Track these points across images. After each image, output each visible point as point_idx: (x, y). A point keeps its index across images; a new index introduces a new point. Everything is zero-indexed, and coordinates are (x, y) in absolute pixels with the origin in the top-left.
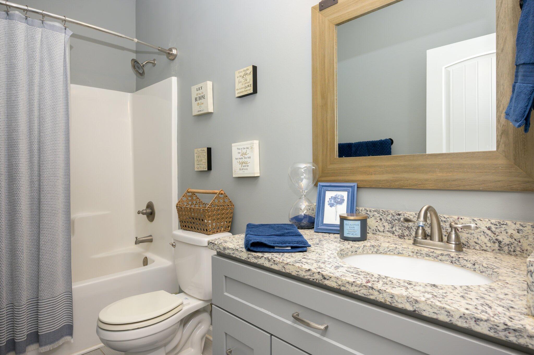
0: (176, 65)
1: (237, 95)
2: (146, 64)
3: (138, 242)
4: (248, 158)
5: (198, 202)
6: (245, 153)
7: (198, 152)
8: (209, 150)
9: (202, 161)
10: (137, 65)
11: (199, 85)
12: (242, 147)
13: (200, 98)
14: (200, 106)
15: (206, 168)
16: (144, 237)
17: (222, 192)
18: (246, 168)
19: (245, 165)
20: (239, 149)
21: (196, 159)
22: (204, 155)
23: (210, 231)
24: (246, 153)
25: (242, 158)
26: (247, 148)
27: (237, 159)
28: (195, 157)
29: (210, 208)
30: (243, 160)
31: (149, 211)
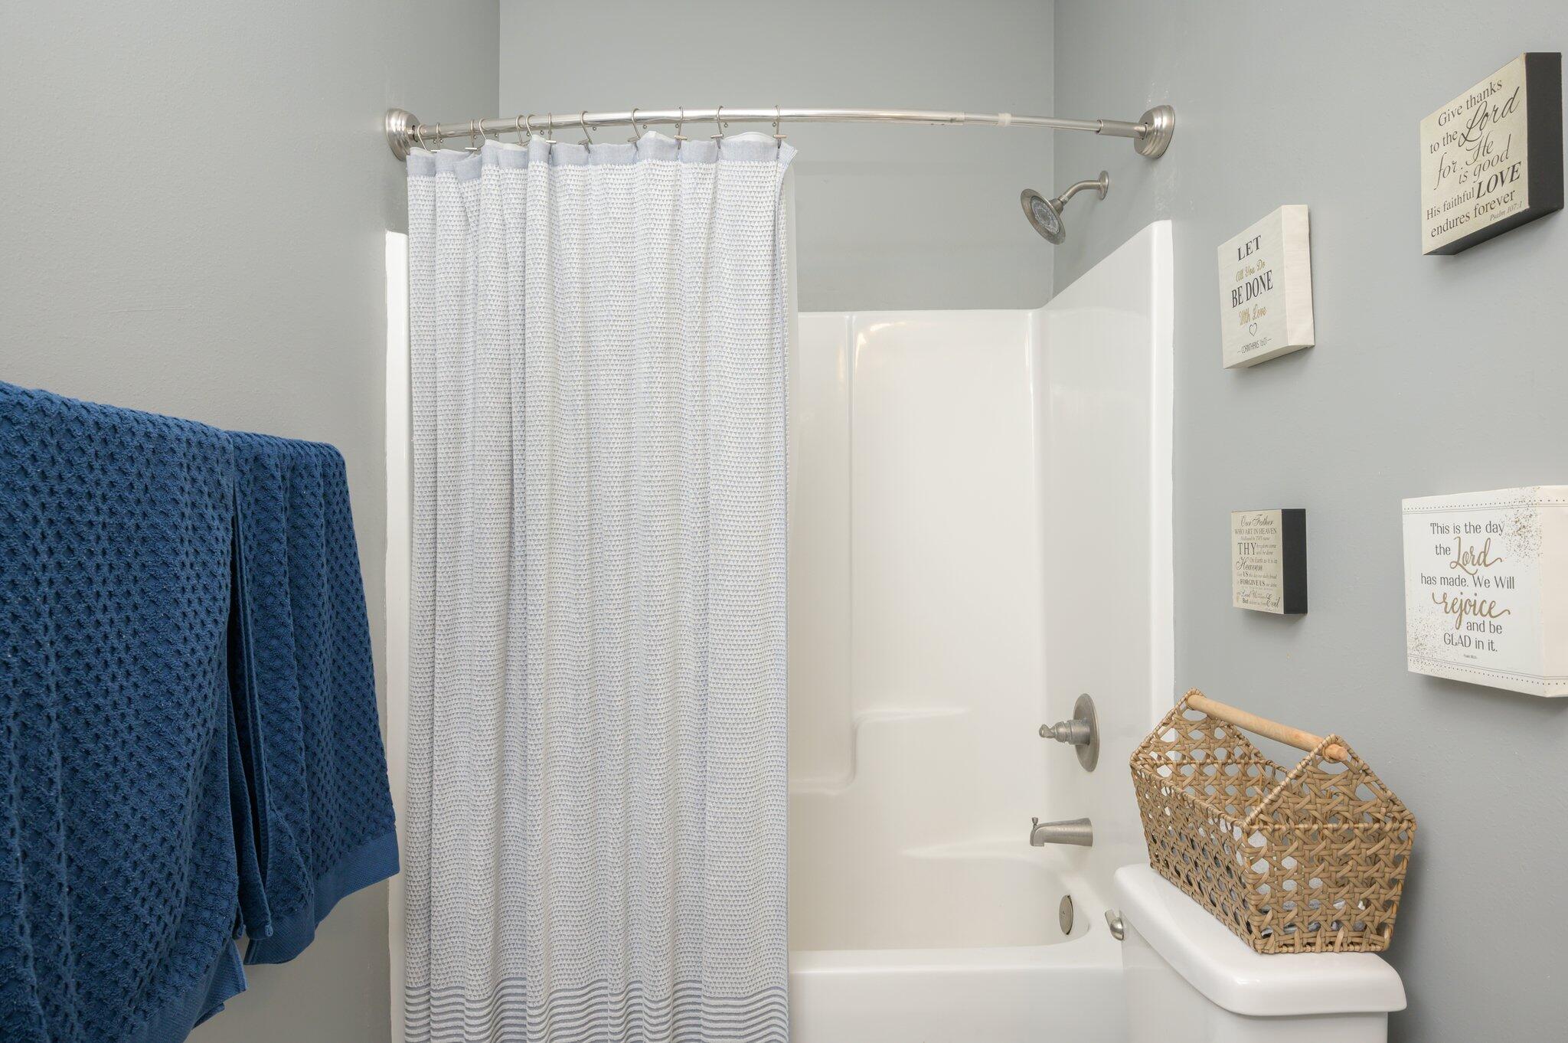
0: (1168, 172)
1: (1431, 243)
2: (1070, 197)
3: (1039, 837)
4: (1499, 582)
5: (1238, 752)
6: (1476, 553)
7: (1246, 528)
8: (1294, 524)
9: (1261, 568)
10: (1040, 207)
11: (1248, 235)
12: (1461, 519)
13: (1252, 289)
14: (1252, 322)
15: (1276, 605)
16: (1061, 824)
17: (1334, 750)
18: (1485, 637)
19: (1479, 619)
20: (1444, 530)
21: (1236, 557)
22: (1267, 542)
23: (1268, 936)
24: (1485, 553)
25: (1462, 582)
26: (1494, 528)
27: (1429, 580)
28: (1235, 549)
29: (1265, 823)
30: (1469, 592)
31: (1081, 729)
